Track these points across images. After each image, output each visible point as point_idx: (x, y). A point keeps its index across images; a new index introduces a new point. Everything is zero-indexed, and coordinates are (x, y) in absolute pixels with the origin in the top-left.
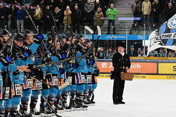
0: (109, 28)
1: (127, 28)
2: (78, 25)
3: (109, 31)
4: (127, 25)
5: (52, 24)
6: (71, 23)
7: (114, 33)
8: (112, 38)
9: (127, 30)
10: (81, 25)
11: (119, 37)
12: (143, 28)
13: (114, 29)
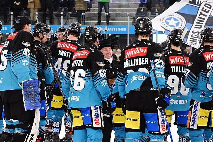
0: (99, 15)
1: (129, 15)
2: (51, 11)
3: (99, 19)
4: (129, 11)
5: (10, 9)
6: (40, 7)
7: (108, 24)
8: (106, 31)
9: (129, 17)
10: (56, 10)
11: (115, 29)
12: (155, 15)
13: (108, 16)
